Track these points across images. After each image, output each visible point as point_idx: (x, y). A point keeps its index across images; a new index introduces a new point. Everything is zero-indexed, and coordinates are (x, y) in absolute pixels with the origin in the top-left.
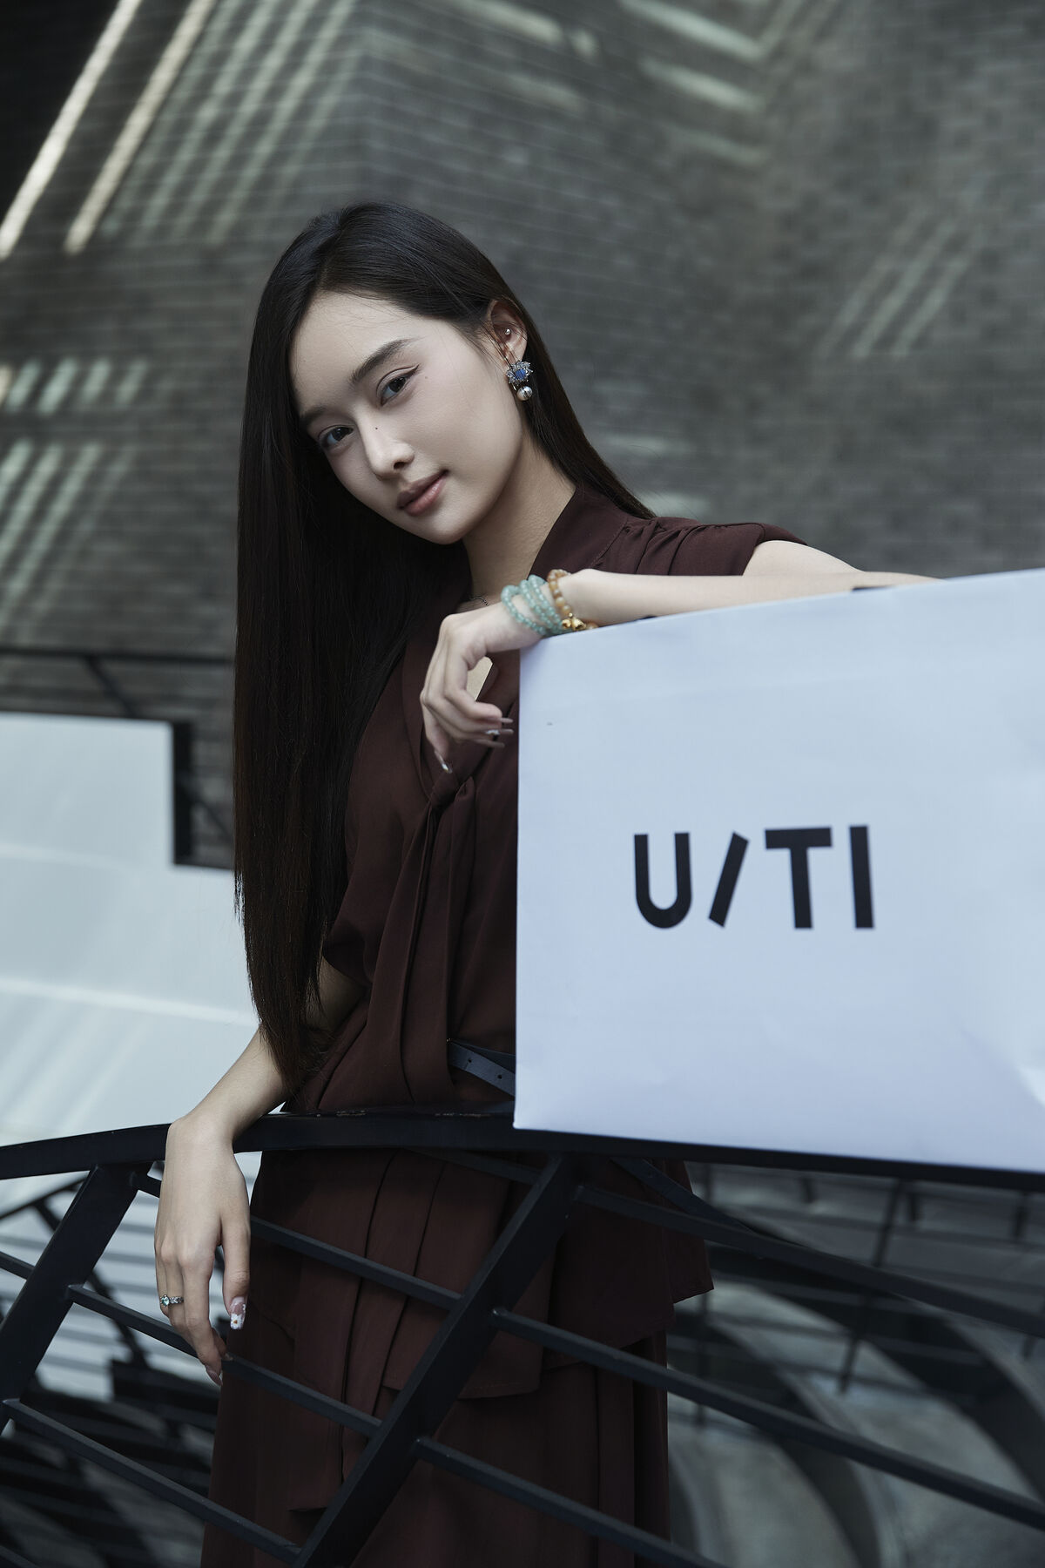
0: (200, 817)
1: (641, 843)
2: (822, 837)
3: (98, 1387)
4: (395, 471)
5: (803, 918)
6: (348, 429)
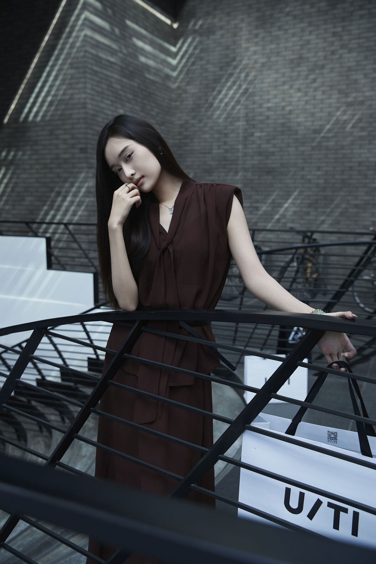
0: (53, 258)
3: (34, 384)
4: (132, 177)
6: (121, 169)
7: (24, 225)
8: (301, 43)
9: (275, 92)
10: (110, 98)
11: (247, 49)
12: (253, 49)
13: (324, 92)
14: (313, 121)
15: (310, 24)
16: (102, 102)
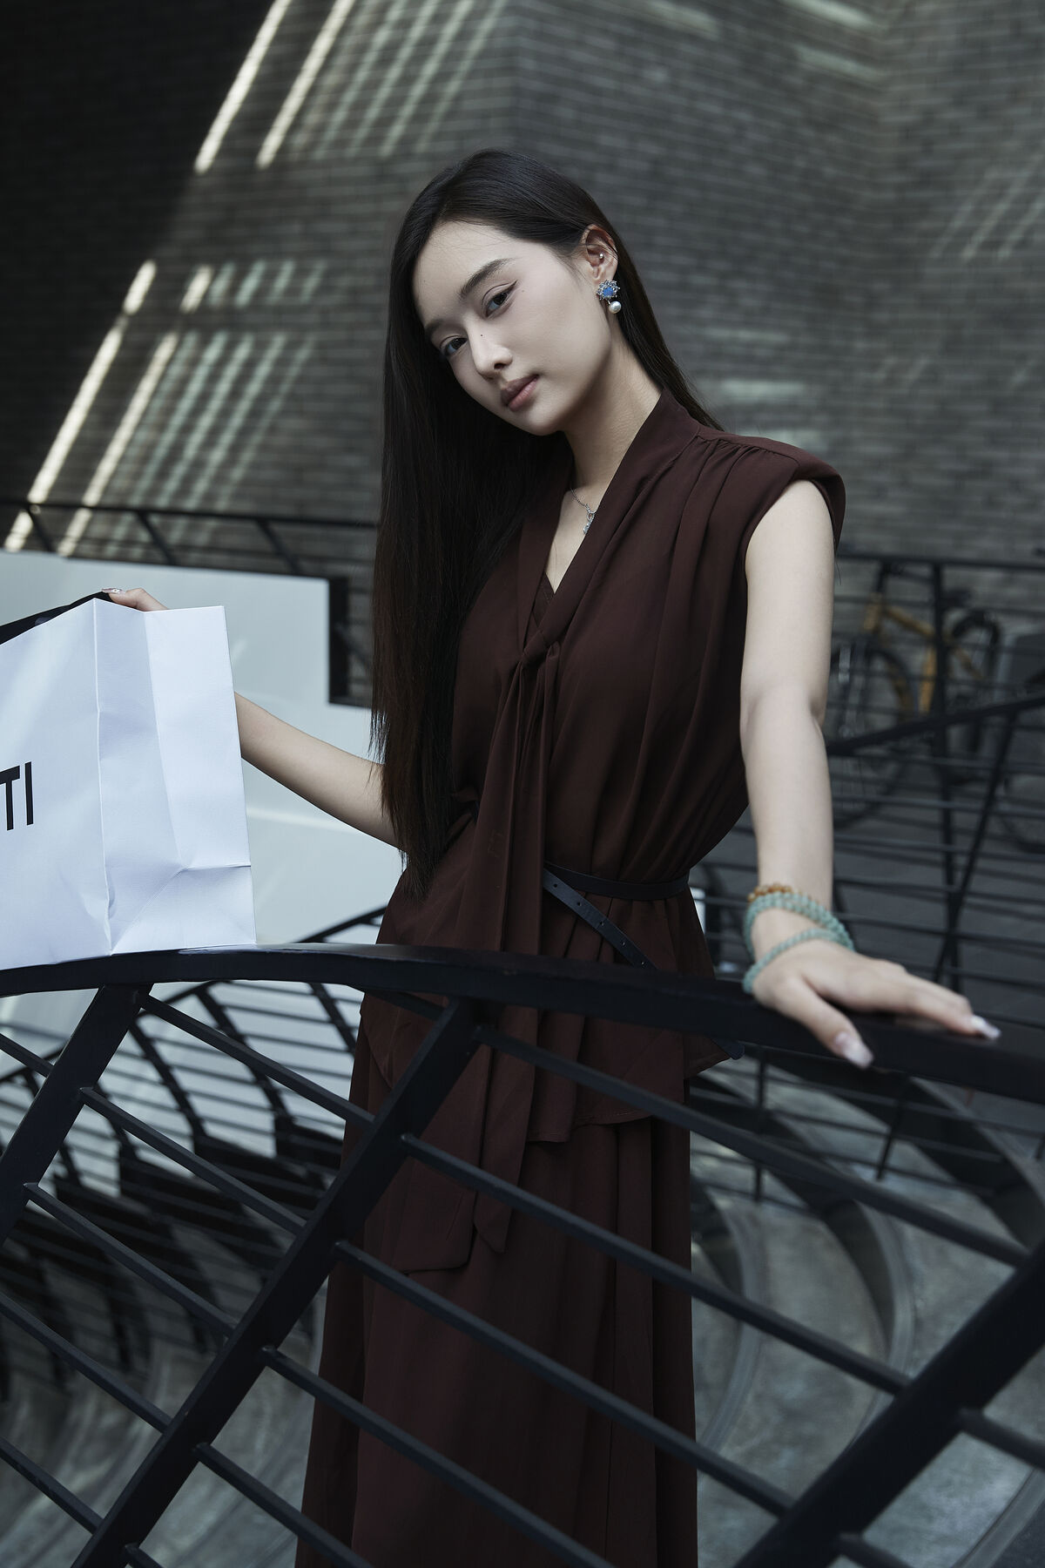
4: (496, 372)
7: (251, 526)
10: (614, 27)
16: (580, 44)
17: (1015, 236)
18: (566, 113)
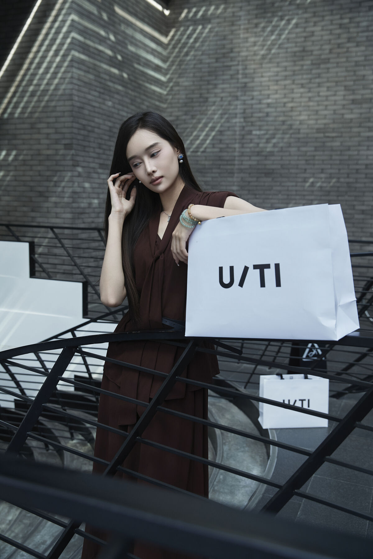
0: (37, 265)
1: (221, 269)
2: (268, 266)
3: (12, 406)
4: (152, 173)
5: (263, 285)
6: (141, 163)
8: (305, 34)
9: (276, 87)
10: (98, 89)
11: (246, 40)
12: (252, 40)
13: (328, 88)
14: (317, 120)
15: (315, 14)
16: (89, 94)
17: (202, 150)
18: (86, 112)
